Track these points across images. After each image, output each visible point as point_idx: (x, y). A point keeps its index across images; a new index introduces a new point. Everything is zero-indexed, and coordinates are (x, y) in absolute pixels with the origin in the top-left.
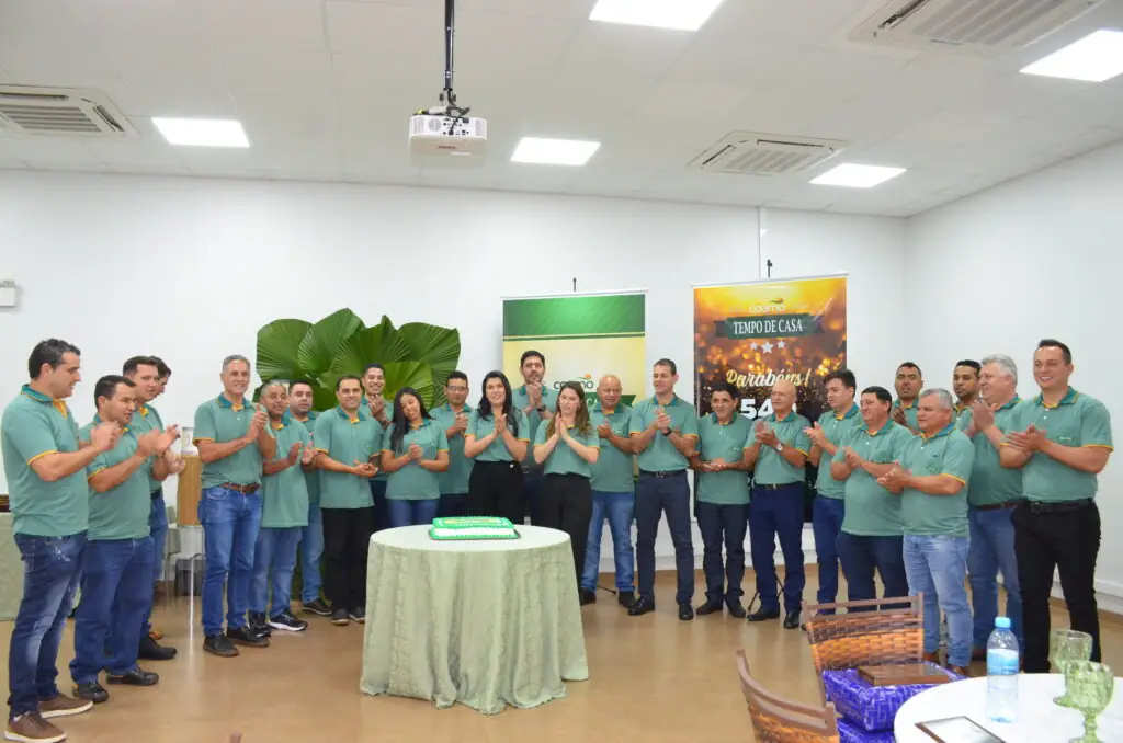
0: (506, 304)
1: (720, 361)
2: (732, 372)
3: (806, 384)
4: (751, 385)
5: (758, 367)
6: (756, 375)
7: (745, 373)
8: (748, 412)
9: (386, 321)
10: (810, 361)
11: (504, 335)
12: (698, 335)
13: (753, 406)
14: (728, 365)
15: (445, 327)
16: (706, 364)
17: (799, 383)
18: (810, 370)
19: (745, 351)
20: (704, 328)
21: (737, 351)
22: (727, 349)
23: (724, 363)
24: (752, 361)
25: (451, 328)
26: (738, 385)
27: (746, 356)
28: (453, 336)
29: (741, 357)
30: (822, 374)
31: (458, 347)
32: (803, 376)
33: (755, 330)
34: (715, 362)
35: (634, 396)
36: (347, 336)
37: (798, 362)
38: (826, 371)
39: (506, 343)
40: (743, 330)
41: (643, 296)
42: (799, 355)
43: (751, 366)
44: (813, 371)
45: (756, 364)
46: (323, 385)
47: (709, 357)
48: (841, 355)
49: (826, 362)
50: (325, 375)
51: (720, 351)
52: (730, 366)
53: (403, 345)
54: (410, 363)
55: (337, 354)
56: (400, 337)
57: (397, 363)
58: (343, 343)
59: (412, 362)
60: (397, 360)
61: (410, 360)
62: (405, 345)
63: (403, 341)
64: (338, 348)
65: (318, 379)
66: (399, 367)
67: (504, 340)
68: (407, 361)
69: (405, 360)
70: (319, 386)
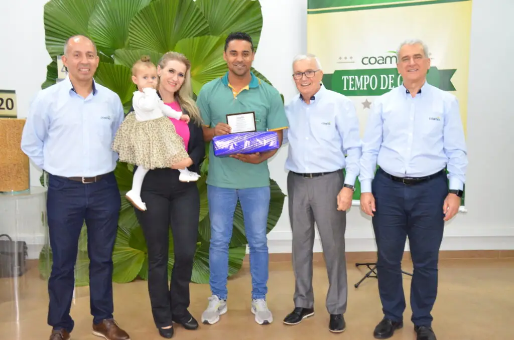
11: (308, 8)
28: (253, 10)
31: (260, 19)
35: (453, 71)
36: (140, 8)
39: (310, 15)
46: (117, 62)
50: (120, 51)
53: (201, 18)
54: (209, 38)
55: (131, 28)
56: (198, 9)
57: (195, 38)
58: (136, 15)
59: (211, 36)
60: (195, 35)
61: (209, 35)
62: (204, 17)
63: (201, 13)
64: (131, 22)
65: (112, 56)
66: (198, 42)
67: (309, 13)
68: (206, 36)
69: (203, 35)
70: (113, 63)
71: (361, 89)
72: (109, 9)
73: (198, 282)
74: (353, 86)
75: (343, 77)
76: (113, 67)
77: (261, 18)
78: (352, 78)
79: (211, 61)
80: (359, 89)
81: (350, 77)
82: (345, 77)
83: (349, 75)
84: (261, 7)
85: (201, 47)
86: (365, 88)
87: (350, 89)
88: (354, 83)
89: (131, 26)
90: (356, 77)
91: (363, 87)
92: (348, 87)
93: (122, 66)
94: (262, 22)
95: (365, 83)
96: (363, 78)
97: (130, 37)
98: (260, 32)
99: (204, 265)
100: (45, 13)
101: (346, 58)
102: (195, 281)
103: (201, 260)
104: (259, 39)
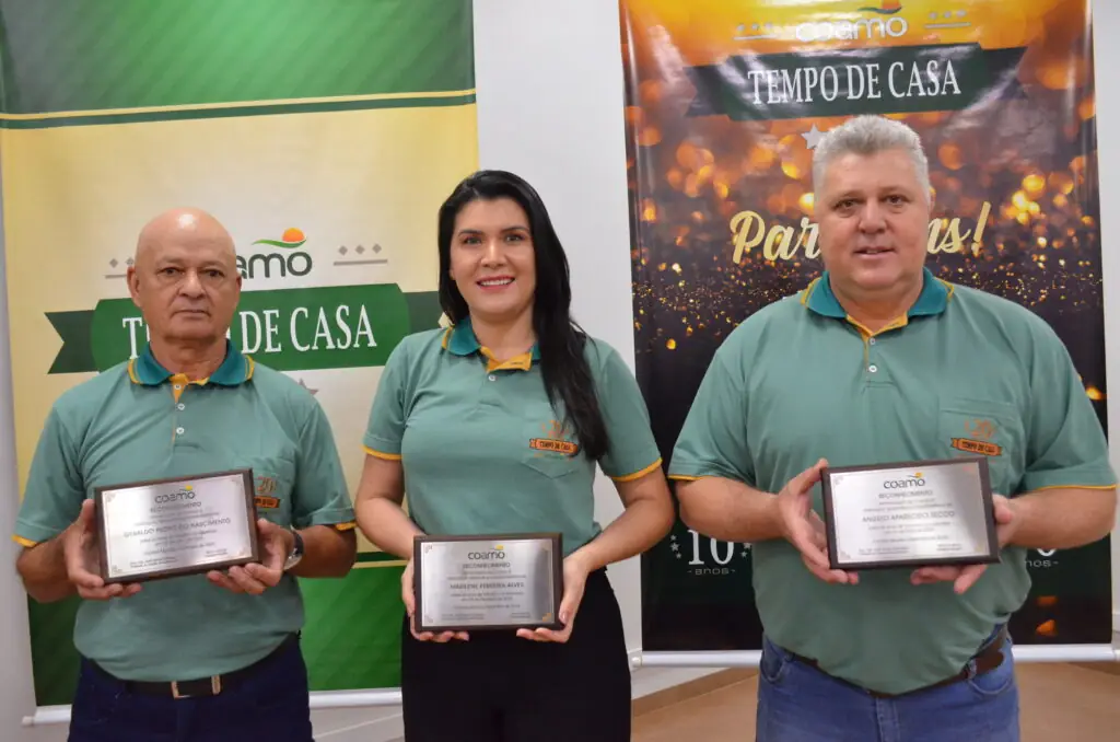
1: (708, 188)
2: (748, 216)
3: (975, 248)
4: (810, 254)
7: (792, 219)
10: (986, 181)
12: (637, 111)
14: (731, 197)
16: (670, 197)
17: (956, 246)
18: (987, 206)
19: (787, 155)
21: (763, 155)
22: (730, 148)
23: (724, 191)
26: (769, 255)
27: (790, 171)
30: (1022, 218)
32: (968, 224)
33: (816, 91)
34: (692, 189)
37: (953, 185)
38: (1035, 208)
40: (779, 92)
42: (955, 167)
43: (808, 200)
44: (994, 212)
47: (674, 176)
48: (1078, 163)
49: (1033, 183)
51: (708, 154)
52: (739, 200)
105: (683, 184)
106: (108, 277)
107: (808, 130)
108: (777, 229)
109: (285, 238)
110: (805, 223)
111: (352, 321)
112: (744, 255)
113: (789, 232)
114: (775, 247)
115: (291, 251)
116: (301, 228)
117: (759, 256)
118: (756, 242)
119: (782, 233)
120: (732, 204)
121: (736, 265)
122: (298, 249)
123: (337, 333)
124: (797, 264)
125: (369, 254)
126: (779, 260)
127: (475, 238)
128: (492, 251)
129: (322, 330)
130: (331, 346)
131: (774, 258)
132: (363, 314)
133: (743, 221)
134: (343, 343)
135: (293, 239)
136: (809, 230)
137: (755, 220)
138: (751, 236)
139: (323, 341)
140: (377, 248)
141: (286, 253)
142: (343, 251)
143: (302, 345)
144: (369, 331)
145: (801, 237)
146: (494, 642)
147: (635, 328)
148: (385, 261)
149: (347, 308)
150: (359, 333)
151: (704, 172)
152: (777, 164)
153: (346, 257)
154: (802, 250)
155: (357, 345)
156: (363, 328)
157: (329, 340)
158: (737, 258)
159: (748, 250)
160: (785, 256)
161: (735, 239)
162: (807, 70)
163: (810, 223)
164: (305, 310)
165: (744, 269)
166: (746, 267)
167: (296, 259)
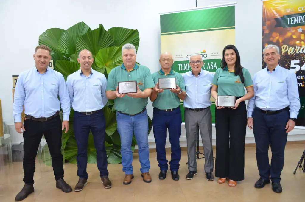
0: (162, 17)
1: (278, 41)
2: (285, 46)
4: (297, 53)
5: (302, 42)
6: (301, 47)
7: (294, 46)
8: (295, 68)
9: (101, 27)
11: (161, 33)
12: (265, 27)
13: (298, 64)
14: (283, 42)
15: (131, 28)
19: (294, 34)
20: (268, 23)
21: (289, 34)
23: (281, 41)
24: (299, 39)
25: (135, 29)
26: (289, 53)
27: (294, 37)
28: (135, 34)
29: (291, 37)
33: (301, 21)
34: (275, 41)
36: (82, 35)
39: (162, 36)
40: (293, 22)
41: (234, 6)
43: (298, 42)
45: (301, 40)
47: (271, 39)
50: (73, 55)
51: (278, 34)
53: (110, 38)
54: (114, 47)
55: (77, 44)
56: (109, 35)
57: (108, 48)
58: (80, 38)
59: (115, 47)
60: (108, 46)
61: (114, 46)
62: (111, 38)
63: (110, 37)
64: (78, 42)
65: (69, 58)
66: (109, 50)
67: (161, 35)
68: (113, 47)
69: (112, 46)
70: (70, 61)
71: (187, 70)
72: (67, 36)
73: (112, 163)
74: (183, 68)
75: (178, 64)
76: (69, 63)
77: (139, 38)
78: (182, 65)
79: (115, 58)
80: (186, 70)
81: (182, 64)
82: (179, 64)
83: (181, 64)
84: (138, 33)
85: (111, 52)
86: (189, 70)
87: (182, 70)
88: (184, 67)
89: (77, 43)
90: (184, 64)
91: (188, 69)
92: (181, 69)
93: (73, 62)
94: (139, 40)
95: (189, 67)
96: (188, 65)
97: (77, 49)
98: (138, 44)
99: (115, 155)
100: (39, 39)
101: (179, 55)
102: (110, 163)
103: (113, 153)
104: (138, 48)
105: (273, 40)
106: (176, 58)
107: (299, 29)
108: (291, 48)
109: (203, 51)
110: (297, 47)
111: (213, 65)
112: (284, 53)
113: (294, 48)
114: (290, 51)
115: (204, 54)
116: (206, 50)
117: (287, 53)
118: (286, 51)
119: (292, 49)
120: (282, 44)
121: (282, 55)
122: (205, 53)
123: (211, 67)
124: (294, 54)
125: (216, 54)
126: (291, 54)
127: (227, 55)
128: (230, 56)
129: (208, 66)
130: (210, 69)
131: (290, 53)
132: (215, 64)
133: (284, 47)
134: (212, 68)
135: (204, 52)
136: (297, 48)
137: (286, 46)
138: (286, 49)
139: (209, 68)
140: (218, 53)
141: (203, 54)
142: (212, 53)
143: (205, 68)
144: (216, 67)
145: (296, 49)
146: (227, 109)
147: (262, 67)
148: (219, 55)
149: (213, 63)
150: (215, 67)
151: (277, 38)
152: (292, 36)
153: (212, 55)
154: (296, 52)
155: (214, 69)
156: (215, 66)
157: (210, 68)
158: (283, 54)
159: (285, 52)
160: (292, 53)
161: (283, 50)
162: (300, 17)
163: (298, 46)
164: (206, 63)
165: (284, 56)
166: (285, 55)
167: (205, 55)
